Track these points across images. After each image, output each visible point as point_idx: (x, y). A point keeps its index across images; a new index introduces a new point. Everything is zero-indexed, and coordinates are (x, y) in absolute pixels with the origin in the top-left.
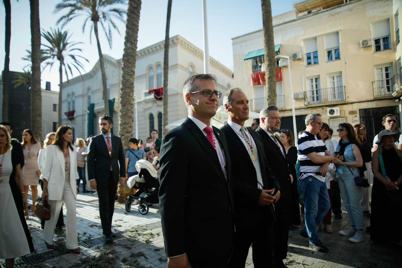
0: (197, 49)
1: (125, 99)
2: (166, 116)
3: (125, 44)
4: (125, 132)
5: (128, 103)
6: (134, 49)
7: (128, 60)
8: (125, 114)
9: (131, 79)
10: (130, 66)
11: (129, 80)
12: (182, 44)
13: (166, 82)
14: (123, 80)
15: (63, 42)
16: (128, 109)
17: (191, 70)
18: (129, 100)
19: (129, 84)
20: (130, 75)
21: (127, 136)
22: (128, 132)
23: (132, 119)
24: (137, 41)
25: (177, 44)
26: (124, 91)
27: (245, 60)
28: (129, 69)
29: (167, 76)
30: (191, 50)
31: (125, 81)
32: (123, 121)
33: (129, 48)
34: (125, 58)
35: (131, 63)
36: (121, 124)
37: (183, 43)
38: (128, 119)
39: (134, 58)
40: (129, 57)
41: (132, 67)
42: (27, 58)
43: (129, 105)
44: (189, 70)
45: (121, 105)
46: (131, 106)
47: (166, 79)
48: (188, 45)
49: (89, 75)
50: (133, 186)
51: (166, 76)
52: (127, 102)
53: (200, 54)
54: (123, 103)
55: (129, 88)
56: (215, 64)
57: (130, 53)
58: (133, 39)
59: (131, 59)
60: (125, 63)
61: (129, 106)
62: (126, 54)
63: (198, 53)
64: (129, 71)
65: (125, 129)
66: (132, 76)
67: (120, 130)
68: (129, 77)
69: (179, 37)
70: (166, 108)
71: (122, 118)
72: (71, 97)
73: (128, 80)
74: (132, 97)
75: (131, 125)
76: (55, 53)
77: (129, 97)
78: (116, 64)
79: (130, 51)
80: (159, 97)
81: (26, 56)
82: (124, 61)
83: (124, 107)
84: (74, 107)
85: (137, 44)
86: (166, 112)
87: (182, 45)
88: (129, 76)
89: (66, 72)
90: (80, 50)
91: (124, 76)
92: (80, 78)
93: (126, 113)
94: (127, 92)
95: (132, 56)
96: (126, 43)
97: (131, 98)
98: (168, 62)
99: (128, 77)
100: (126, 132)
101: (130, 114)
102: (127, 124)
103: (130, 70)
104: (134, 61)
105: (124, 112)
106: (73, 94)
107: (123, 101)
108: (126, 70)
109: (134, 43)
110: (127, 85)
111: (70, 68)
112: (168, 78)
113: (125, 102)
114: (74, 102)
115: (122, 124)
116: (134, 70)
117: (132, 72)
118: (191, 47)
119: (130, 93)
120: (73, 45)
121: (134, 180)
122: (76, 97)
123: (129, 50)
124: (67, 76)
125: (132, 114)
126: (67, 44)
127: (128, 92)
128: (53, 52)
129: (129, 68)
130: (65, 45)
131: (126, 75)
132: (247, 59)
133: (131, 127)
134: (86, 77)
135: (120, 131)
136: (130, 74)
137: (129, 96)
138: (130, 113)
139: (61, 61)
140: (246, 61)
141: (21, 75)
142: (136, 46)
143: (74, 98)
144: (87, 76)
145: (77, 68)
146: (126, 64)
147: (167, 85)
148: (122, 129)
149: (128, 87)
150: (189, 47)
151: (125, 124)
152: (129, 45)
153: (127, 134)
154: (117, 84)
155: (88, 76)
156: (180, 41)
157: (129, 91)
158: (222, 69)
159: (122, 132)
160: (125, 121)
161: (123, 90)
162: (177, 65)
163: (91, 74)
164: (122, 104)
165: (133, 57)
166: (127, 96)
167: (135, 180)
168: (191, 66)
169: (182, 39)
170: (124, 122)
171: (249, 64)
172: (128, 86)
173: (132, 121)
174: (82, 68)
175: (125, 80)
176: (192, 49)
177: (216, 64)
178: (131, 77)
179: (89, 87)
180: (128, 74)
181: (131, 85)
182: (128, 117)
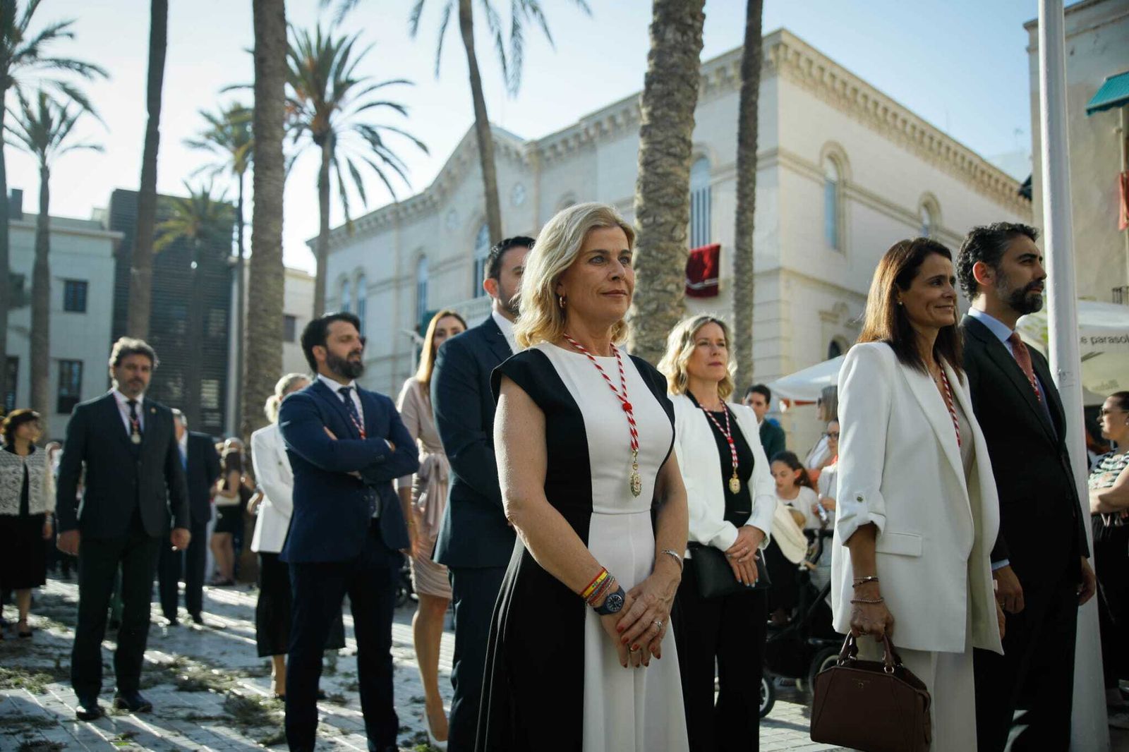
0: (858, 85)
1: (654, 253)
2: (745, 352)
3: (656, 29)
5: (665, 268)
6: (691, 51)
7: (670, 94)
8: (657, 310)
9: (679, 171)
10: (677, 120)
11: (670, 174)
12: (798, 67)
13: (748, 214)
14: (644, 177)
15: (338, 74)
16: (665, 291)
17: (832, 174)
18: (671, 257)
19: (670, 190)
20: (675, 156)
24: (704, 16)
25: (777, 68)
26: (651, 220)
27: (1089, 111)
28: (670, 134)
29: (753, 190)
30: (834, 89)
31: (656, 179)
32: (646, 339)
33: (673, 48)
34: (655, 86)
35: (678, 107)
37: (803, 63)
39: (692, 87)
40: (673, 85)
41: (682, 122)
42: (201, 139)
43: (668, 274)
44: (823, 174)
47: (745, 205)
48: (822, 69)
49: (424, 202)
51: (747, 190)
52: (663, 262)
53: (870, 105)
54: (646, 265)
55: (670, 206)
56: (935, 145)
57: (673, 65)
58: (688, 9)
59: (678, 90)
60: (654, 109)
61: (669, 278)
62: (661, 71)
63: (860, 100)
64: (674, 141)
66: (685, 158)
68: (671, 165)
69: (785, 38)
70: (746, 322)
71: (643, 328)
72: (351, 286)
73: (666, 175)
74: (682, 246)
76: (304, 118)
77: (672, 245)
78: (526, 160)
79: (676, 58)
80: (697, 286)
82: (652, 101)
83: (652, 281)
85: (701, 30)
86: (745, 337)
87: (796, 72)
88: (672, 160)
89: (343, 191)
90: (398, 107)
91: (651, 159)
92: (389, 217)
93: (658, 306)
94: (662, 224)
95: (683, 77)
96: (661, 28)
97: (679, 248)
98: (754, 136)
99: (665, 164)
101: (672, 313)
103: (677, 137)
104: (689, 98)
105: (649, 302)
106: (361, 275)
107: (644, 258)
108: (660, 136)
109: (691, 26)
110: (663, 197)
111: (355, 174)
112: (753, 200)
113: (653, 264)
114: (362, 306)
115: (639, 349)
116: (688, 137)
117: (682, 145)
118: (833, 76)
119: (673, 230)
120: (372, 88)
122: (370, 288)
123: (671, 55)
124: (346, 205)
125: (680, 309)
126: (350, 83)
127: (666, 223)
128: (297, 114)
129: (673, 125)
130: (340, 89)
131: (658, 155)
132: (1105, 108)
134: (411, 211)
136: (677, 150)
137: (672, 239)
138: (673, 308)
139: (327, 148)
140: (1097, 115)
142: (698, 37)
143: (363, 293)
144: (414, 206)
145: (382, 176)
146: (658, 113)
147: (752, 227)
149: (666, 204)
150: (827, 78)
151: (652, 349)
152: (670, 35)
155: (420, 207)
156: (790, 56)
157: (669, 218)
158: (966, 165)
160: (655, 337)
161: (648, 217)
162: (775, 153)
163: (431, 197)
164: (643, 270)
165: (688, 84)
166: (661, 240)
168: (833, 158)
169: (799, 48)
170: (647, 345)
171: (1114, 131)
172: (666, 199)
174: (402, 175)
175: (657, 174)
176: (838, 85)
177: (940, 144)
178: (681, 164)
179: (420, 249)
180: (669, 154)
181: (679, 196)
182: (665, 323)
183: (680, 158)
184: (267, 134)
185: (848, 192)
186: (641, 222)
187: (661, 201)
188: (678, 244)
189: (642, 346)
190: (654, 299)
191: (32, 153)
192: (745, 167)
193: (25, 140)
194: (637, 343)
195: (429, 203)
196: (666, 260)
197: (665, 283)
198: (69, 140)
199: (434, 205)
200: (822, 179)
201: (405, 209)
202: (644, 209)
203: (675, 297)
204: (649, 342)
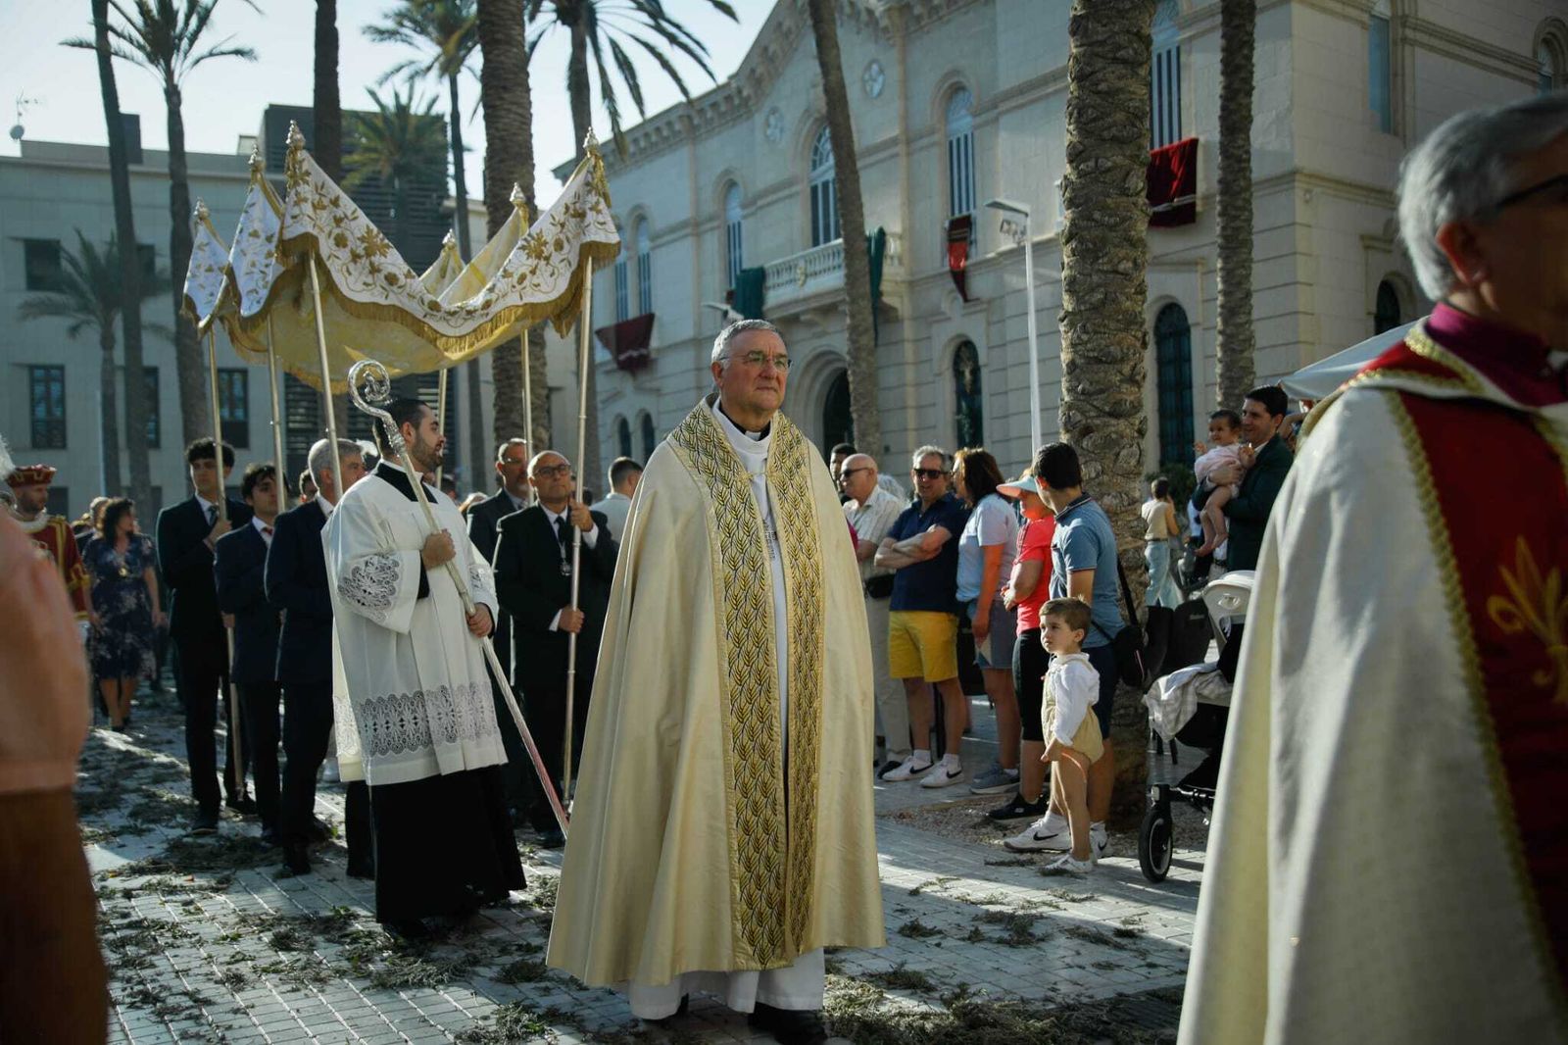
1: (1097, 215)
4: (1101, 413)
5: (1115, 237)
8: (1103, 302)
9: (1133, 85)
11: (1119, 90)
13: (1242, 98)
14: (1079, 99)
16: (1116, 272)
17: (1383, 6)
18: (1124, 220)
19: (1120, 116)
20: (1124, 62)
21: (1114, 436)
22: (1115, 414)
23: (1140, 335)
26: (1091, 164)
28: (1117, 28)
31: (1095, 100)
32: (1088, 346)
36: (1072, 365)
38: (1121, 335)
41: (1136, 8)
42: (389, 24)
43: (1116, 246)
44: (1367, 9)
45: (1074, 252)
46: (1133, 254)
47: (1237, 85)
49: (728, 98)
50: (1180, 727)
51: (1239, 60)
52: (1112, 228)
54: (1085, 234)
55: (1119, 141)
61: (1122, 253)
64: (1122, 39)
65: (1102, 391)
66: (1141, 64)
67: (1067, 399)
68: (1120, 78)
70: (1240, 271)
71: (1086, 332)
72: (627, 235)
73: (1109, 94)
75: (1134, 368)
77: (1124, 200)
78: (884, 22)
80: (1163, 208)
81: (386, 16)
83: (1094, 260)
84: (645, 295)
88: (1121, 69)
89: (607, 92)
91: (1088, 69)
92: (678, 127)
93: (1106, 296)
94: (1109, 170)
99: (1111, 77)
100: (1107, 409)
101: (1127, 304)
102: (1114, 361)
103: (1128, 32)
105: (1092, 290)
106: (641, 217)
107: (1081, 224)
110: (1108, 128)
111: (625, 65)
112: (1250, 76)
113: (1095, 233)
114: (644, 265)
115: (1079, 361)
116: (1145, 31)
117: (1137, 45)
119: (1126, 176)
121: (1191, 689)
122: (655, 237)
124: (614, 111)
127: (1115, 167)
129: (1120, 15)
131: (1099, 64)
133: (1138, 378)
135: (1070, 407)
136: (1128, 53)
137: (1124, 192)
138: (1128, 297)
139: (582, 27)
141: (361, 128)
143: (645, 245)
144: (714, 105)
145: (666, 64)
147: (1248, 119)
148: (1083, 392)
149: (1114, 139)
151: (1098, 361)
153: (1113, 421)
154: (894, 141)
155: (724, 107)
157: (1119, 159)
159: (1083, 413)
160: (1103, 342)
161: (1085, 159)
163: (739, 89)
164: (1081, 242)
166: (1107, 195)
167: (1199, 695)
170: (1091, 354)
172: (1114, 131)
173: (1138, 344)
175: (1099, 93)
179: (727, 172)
180: (1115, 60)
181: (1134, 125)
182: (1118, 321)
183: (1133, 64)
184: (499, 36)
185: (1409, 33)
186: (1076, 168)
187: (1105, 134)
188: (1134, 199)
189: (1083, 356)
190: (1099, 286)
191: (152, 68)
192: (1236, 22)
193: (140, 47)
194: (1075, 352)
195: (737, 101)
196: (1116, 224)
197: (1116, 260)
198: (203, 44)
199: (745, 101)
200: (1365, 17)
201: (701, 111)
202: (1081, 148)
203: (1131, 280)
204: (1093, 350)
